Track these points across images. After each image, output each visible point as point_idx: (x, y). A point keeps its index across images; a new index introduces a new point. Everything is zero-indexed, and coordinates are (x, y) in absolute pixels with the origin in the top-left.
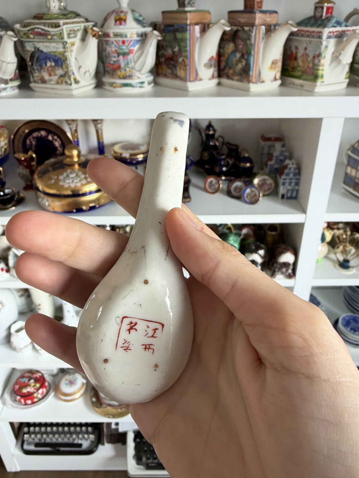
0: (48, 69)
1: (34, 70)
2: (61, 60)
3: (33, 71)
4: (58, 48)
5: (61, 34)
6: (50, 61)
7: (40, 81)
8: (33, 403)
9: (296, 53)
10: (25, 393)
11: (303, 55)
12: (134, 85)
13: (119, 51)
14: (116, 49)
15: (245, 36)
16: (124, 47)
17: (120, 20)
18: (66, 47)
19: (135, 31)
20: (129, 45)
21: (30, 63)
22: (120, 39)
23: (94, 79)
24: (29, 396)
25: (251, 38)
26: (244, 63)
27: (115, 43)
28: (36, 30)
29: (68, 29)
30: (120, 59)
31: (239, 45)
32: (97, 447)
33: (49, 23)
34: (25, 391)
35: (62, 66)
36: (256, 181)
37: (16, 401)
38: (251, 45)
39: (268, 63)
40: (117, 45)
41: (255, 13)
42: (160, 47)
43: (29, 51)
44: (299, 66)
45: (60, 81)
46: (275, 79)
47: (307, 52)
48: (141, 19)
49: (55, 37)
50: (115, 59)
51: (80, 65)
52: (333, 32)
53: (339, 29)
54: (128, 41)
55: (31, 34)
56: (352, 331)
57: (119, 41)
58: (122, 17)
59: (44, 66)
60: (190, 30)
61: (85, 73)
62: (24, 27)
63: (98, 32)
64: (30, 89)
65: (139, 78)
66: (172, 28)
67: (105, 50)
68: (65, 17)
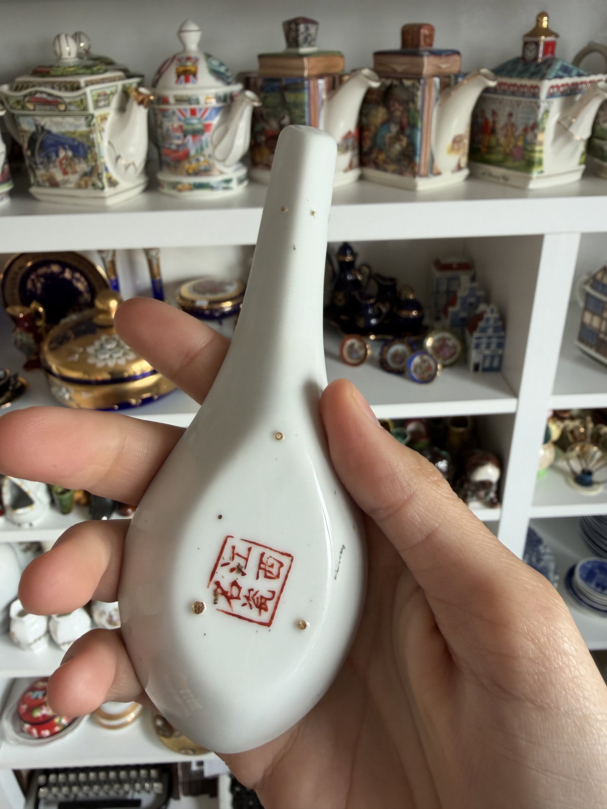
0: (61, 164)
1: (36, 163)
2: (83, 146)
3: (34, 166)
4: (77, 126)
5: (82, 101)
6: (65, 149)
7: (47, 184)
8: (53, 734)
9: (494, 122)
10: (38, 718)
11: (506, 126)
12: (215, 185)
13: (185, 127)
14: (181, 123)
15: (404, 96)
16: (195, 121)
17: (187, 75)
18: (92, 123)
19: (213, 91)
20: (202, 116)
21: (29, 153)
22: (188, 107)
23: (143, 176)
24: (45, 723)
25: (415, 99)
26: (405, 141)
27: (178, 113)
28: (38, 95)
29: (94, 93)
30: (188, 141)
31: (395, 111)
32: (166, 803)
33: (61, 83)
34: (37, 714)
35: (85, 158)
36: (429, 342)
37: (22, 731)
38: (417, 111)
39: (447, 141)
40: (182, 118)
41: (421, 56)
42: (257, 117)
43: (25, 132)
44: (498, 145)
45: (83, 183)
46: (459, 168)
47: (513, 120)
48: (222, 69)
49: (72, 108)
50: (179, 142)
51: (118, 154)
52: (557, 87)
53: (567, 80)
54: (200, 109)
55: (29, 102)
56: (599, 589)
57: (186, 110)
58: (189, 68)
59: (54, 157)
60: (309, 88)
61: (127, 167)
62: (17, 89)
63: (148, 96)
64: (31, 197)
65: (221, 173)
66: (276, 84)
67: (161, 126)
68: (89, 71)
